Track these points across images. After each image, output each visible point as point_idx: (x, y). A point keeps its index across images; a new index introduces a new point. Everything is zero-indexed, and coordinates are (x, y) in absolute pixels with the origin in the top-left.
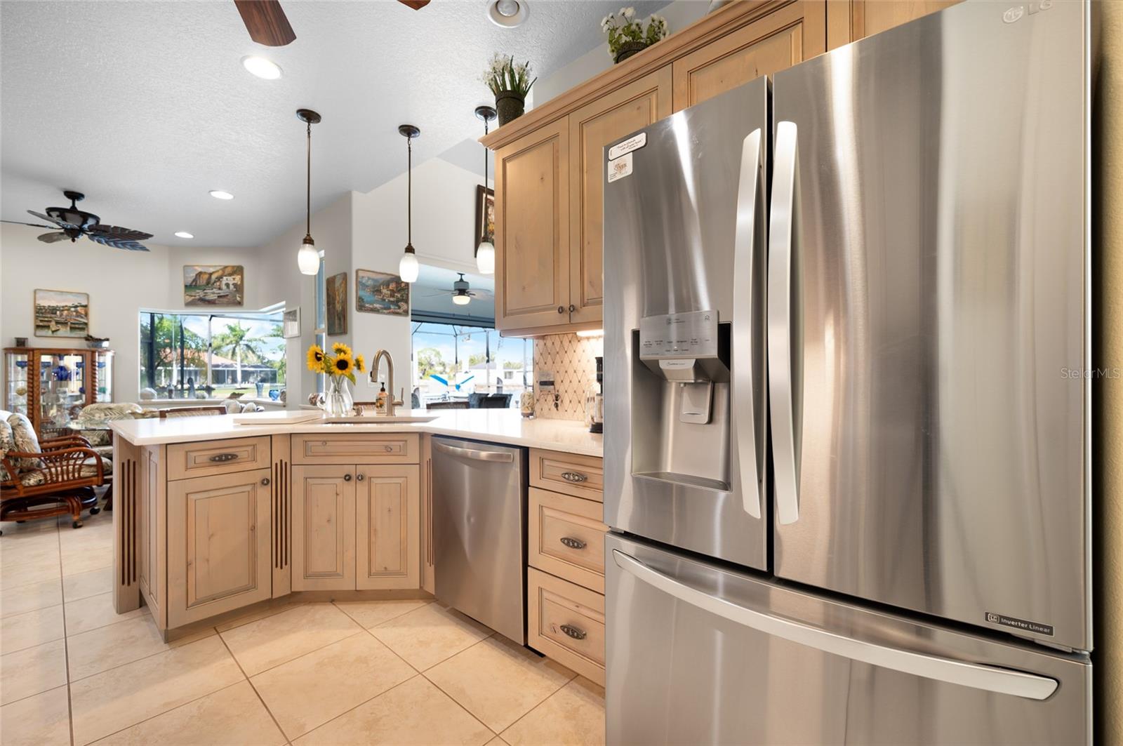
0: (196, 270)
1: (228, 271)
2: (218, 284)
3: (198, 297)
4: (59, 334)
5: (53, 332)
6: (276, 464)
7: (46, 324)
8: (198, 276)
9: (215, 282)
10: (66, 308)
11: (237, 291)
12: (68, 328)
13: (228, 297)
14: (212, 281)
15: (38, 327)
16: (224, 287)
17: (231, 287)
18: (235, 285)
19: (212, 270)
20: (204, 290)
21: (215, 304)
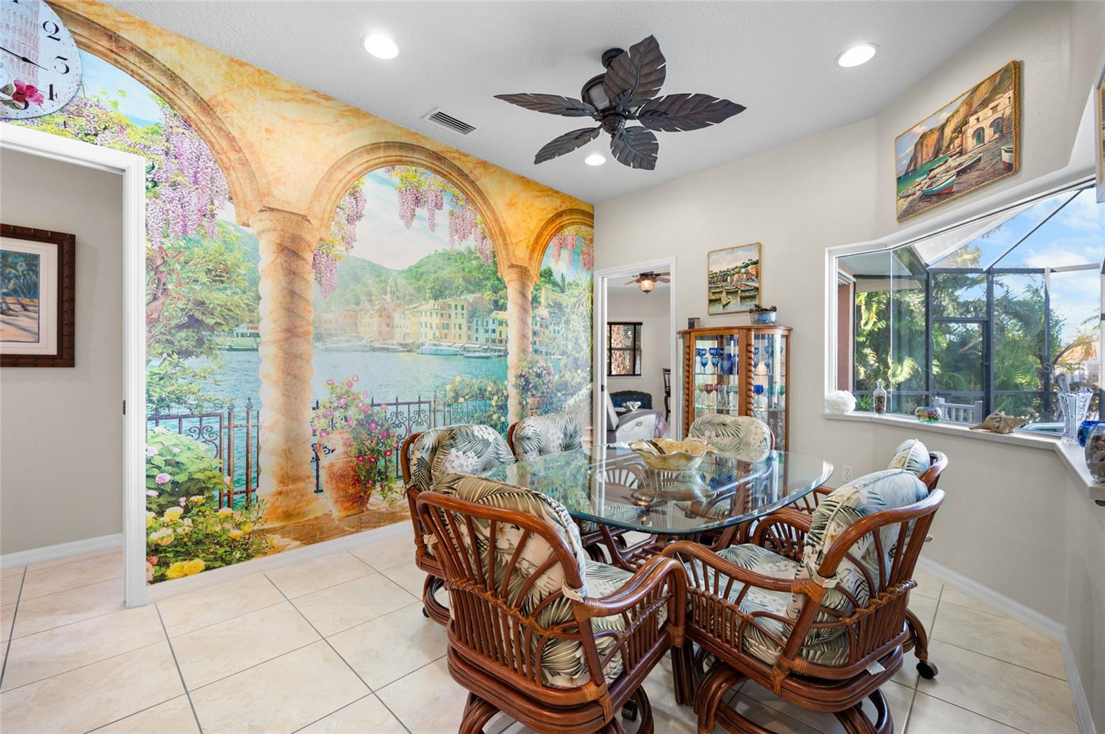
0: (915, 134)
1: (983, 92)
2: (957, 142)
3: (919, 193)
4: (730, 308)
7: (717, 296)
8: (919, 147)
9: (952, 141)
10: (737, 270)
11: (1002, 136)
12: (739, 299)
13: (981, 165)
14: (945, 143)
15: (711, 301)
17: (989, 133)
18: (998, 124)
19: (944, 116)
20: (931, 171)
21: (951, 193)
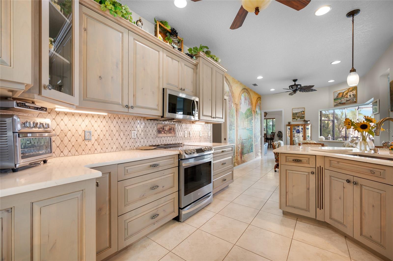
0: (338, 93)
1: (351, 89)
2: (346, 96)
3: (338, 102)
4: (298, 120)
5: (296, 120)
6: (318, 167)
7: (295, 118)
8: (339, 95)
9: (345, 95)
10: (299, 112)
11: (354, 97)
12: (300, 118)
13: (351, 100)
14: (344, 95)
15: (293, 118)
16: (349, 97)
17: (352, 96)
18: (353, 95)
19: (344, 91)
20: (341, 99)
21: (345, 104)
